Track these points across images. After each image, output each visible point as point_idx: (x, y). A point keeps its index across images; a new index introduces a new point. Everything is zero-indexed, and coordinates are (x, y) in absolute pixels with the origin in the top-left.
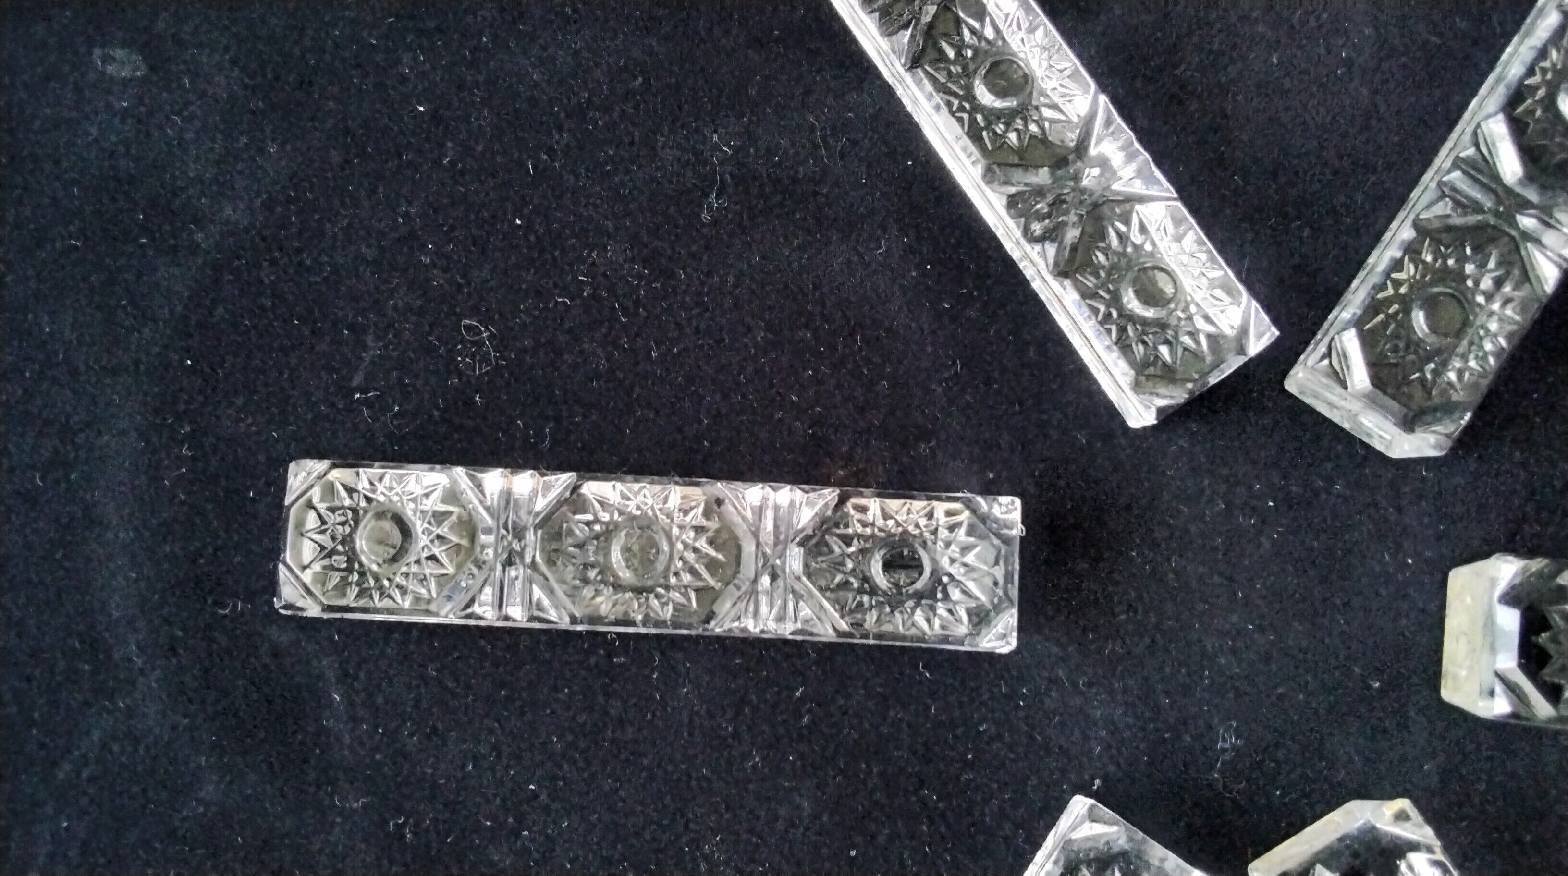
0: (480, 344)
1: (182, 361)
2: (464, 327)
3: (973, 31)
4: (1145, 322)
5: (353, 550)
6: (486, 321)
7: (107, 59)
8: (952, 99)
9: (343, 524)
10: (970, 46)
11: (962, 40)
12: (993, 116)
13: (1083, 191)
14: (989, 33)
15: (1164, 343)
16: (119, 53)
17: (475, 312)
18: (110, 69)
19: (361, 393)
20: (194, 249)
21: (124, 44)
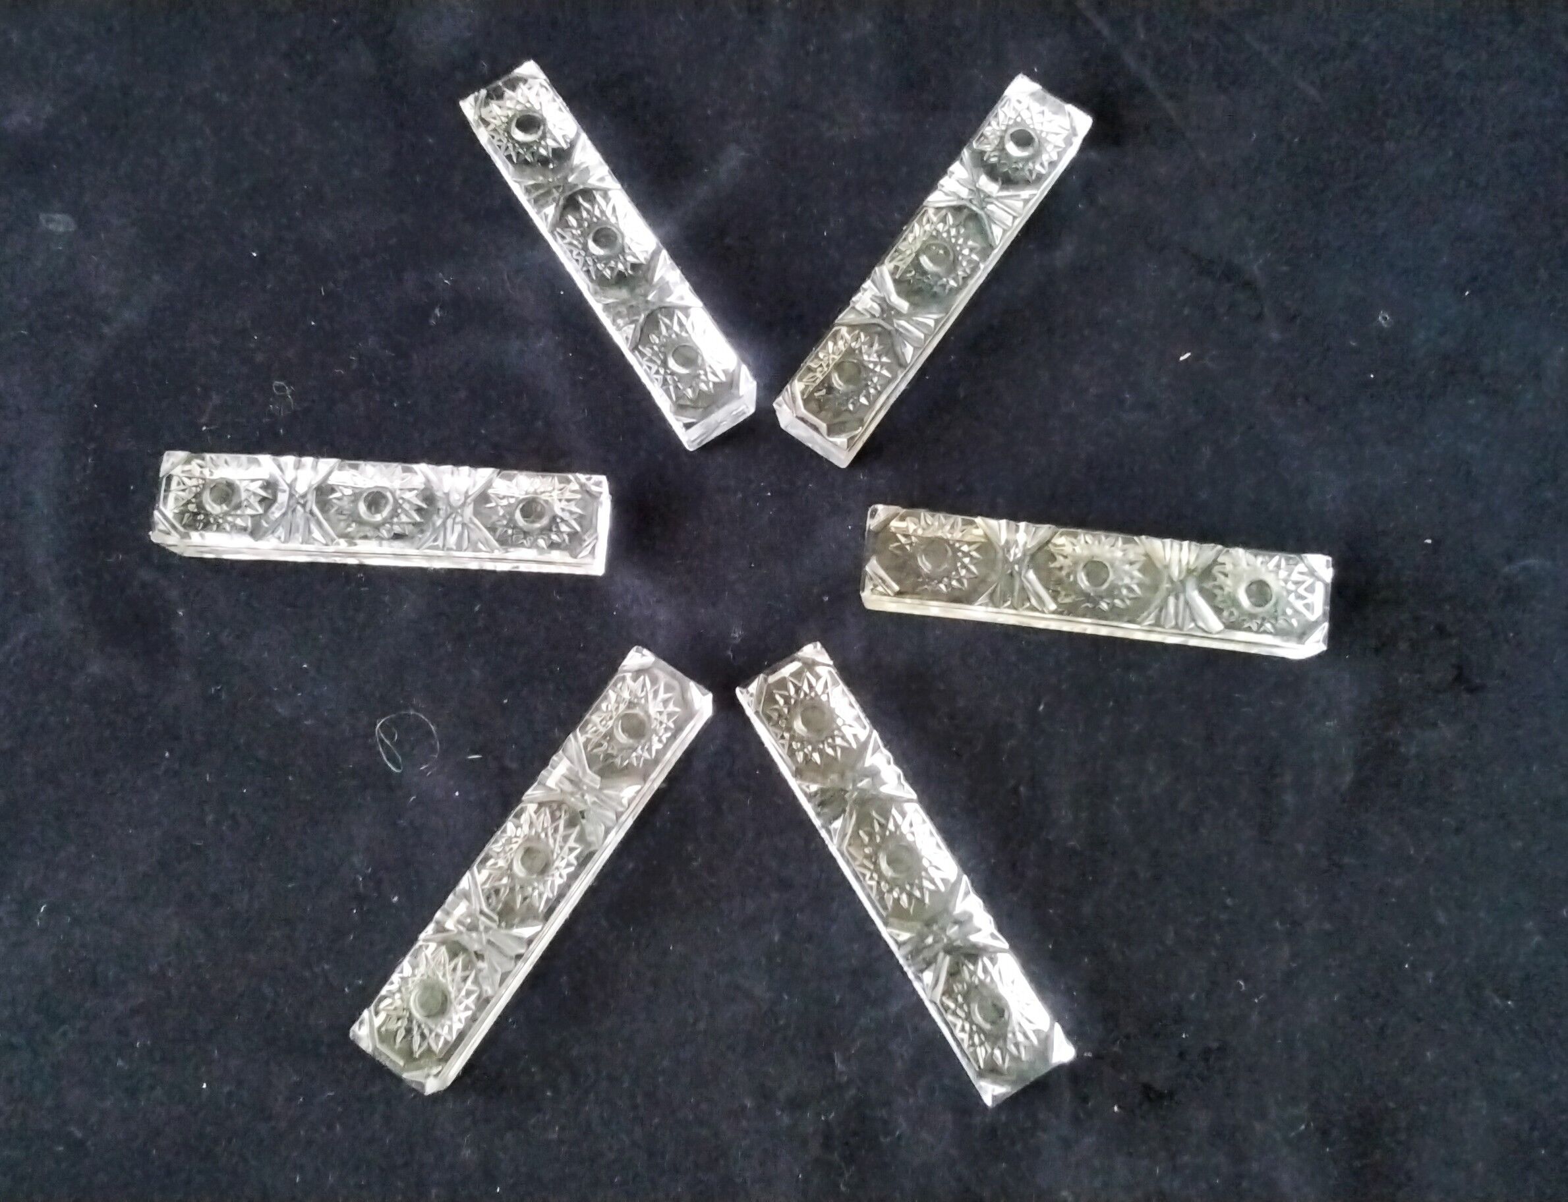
0: (285, 397)
1: (91, 405)
2: (276, 387)
3: (588, 211)
4: (681, 377)
5: (201, 502)
6: (289, 384)
7: (49, 221)
8: (572, 248)
9: (196, 486)
10: (586, 220)
11: (582, 217)
12: (599, 259)
13: (647, 302)
14: (597, 212)
15: (690, 387)
16: (58, 217)
17: (282, 378)
18: (51, 226)
19: (207, 426)
20: (101, 337)
21: (63, 211)
